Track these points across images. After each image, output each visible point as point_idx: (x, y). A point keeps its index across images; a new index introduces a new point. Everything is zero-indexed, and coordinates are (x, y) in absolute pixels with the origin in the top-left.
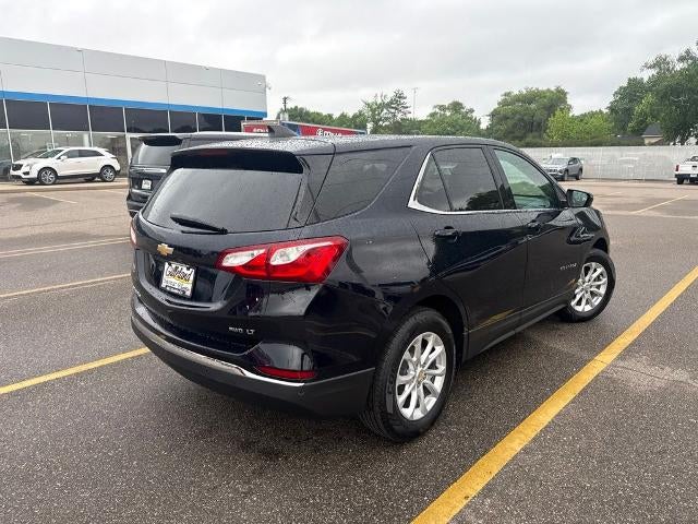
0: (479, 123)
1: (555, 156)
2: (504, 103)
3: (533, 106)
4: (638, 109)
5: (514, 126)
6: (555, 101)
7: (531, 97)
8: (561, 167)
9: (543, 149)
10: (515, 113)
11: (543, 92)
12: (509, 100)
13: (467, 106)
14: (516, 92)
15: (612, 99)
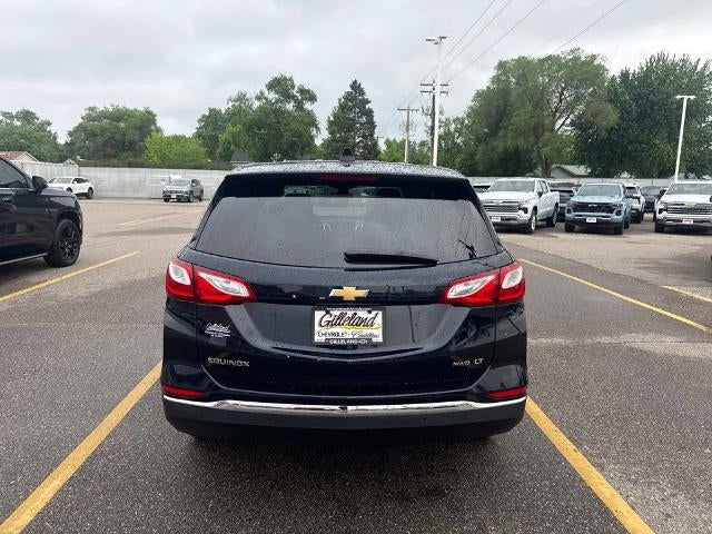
0: (55, 138)
1: (174, 177)
2: (88, 118)
3: (122, 125)
4: (222, 137)
5: (105, 144)
6: (146, 122)
7: (118, 116)
8: (186, 189)
9: (147, 170)
10: (103, 130)
11: (132, 112)
12: (93, 116)
13: (42, 117)
14: (101, 108)
15: (198, 125)
